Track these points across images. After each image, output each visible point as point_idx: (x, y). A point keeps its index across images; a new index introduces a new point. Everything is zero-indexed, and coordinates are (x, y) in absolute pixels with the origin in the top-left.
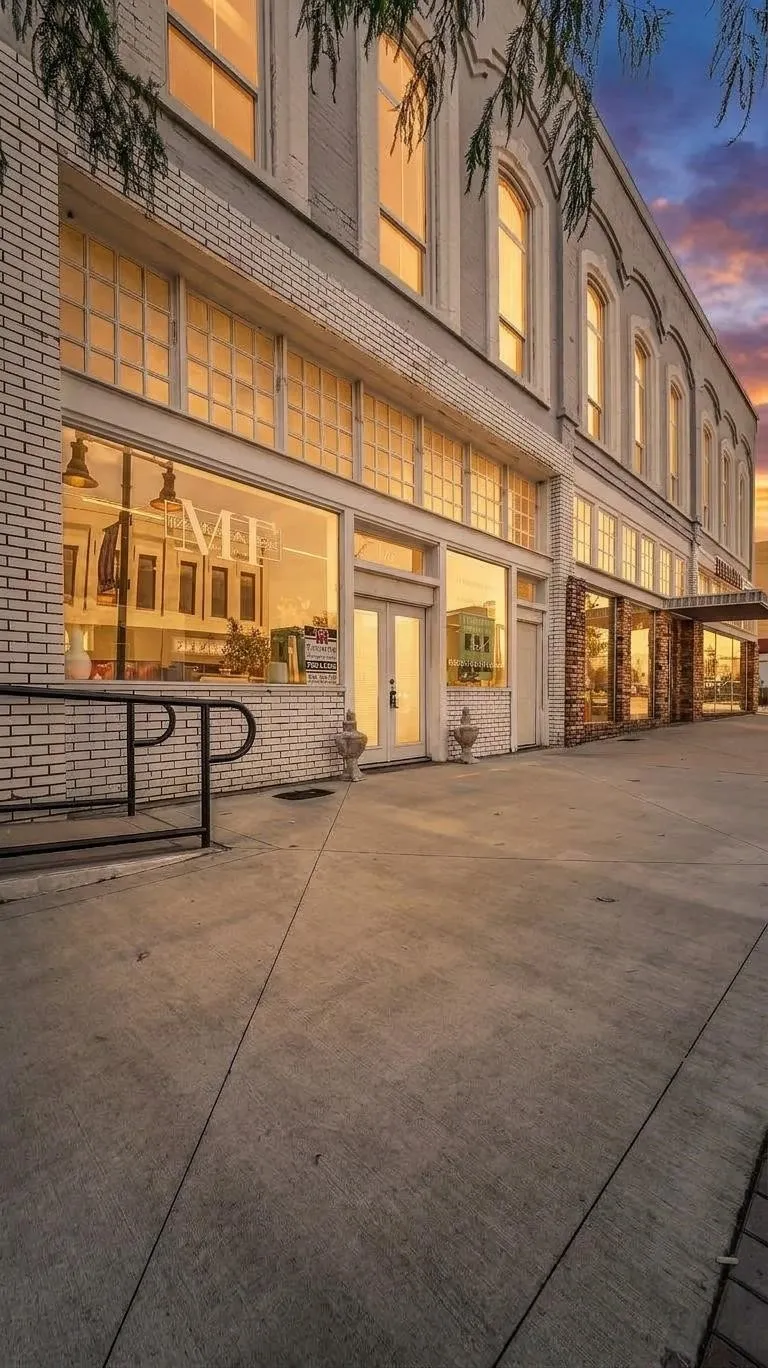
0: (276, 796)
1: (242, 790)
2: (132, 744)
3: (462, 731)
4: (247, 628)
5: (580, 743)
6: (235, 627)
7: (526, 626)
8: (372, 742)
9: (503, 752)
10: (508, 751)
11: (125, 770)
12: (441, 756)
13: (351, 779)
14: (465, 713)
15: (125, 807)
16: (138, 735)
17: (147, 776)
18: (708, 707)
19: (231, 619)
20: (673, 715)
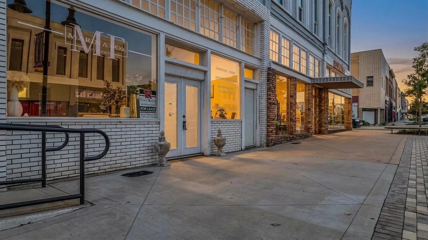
0: (123, 175)
1: (106, 172)
2: (44, 150)
3: (218, 140)
4: (114, 86)
5: (273, 145)
6: (108, 85)
7: (249, 90)
8: (173, 147)
9: (238, 150)
10: (240, 149)
11: (40, 163)
12: (208, 152)
13: (162, 165)
14: (219, 132)
15: (40, 183)
16: (47, 145)
17: (54, 166)
18: (331, 127)
19: (106, 81)
20: (316, 131)
